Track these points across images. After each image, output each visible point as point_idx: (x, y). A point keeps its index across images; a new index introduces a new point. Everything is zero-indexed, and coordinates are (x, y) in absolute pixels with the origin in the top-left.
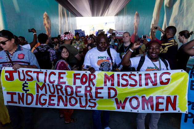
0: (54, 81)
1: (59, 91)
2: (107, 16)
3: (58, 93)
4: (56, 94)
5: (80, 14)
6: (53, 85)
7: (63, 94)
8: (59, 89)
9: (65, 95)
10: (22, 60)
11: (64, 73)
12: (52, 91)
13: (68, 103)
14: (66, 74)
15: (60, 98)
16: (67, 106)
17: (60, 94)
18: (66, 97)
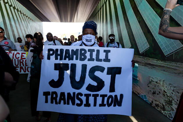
0: (19, 58)
1: (21, 63)
2: (77, 22)
3: (20, 65)
4: (19, 66)
5: (46, 18)
6: (18, 60)
7: (24, 66)
8: (21, 62)
9: (25, 66)
10: (7, 45)
11: (25, 53)
12: (17, 64)
13: (27, 71)
14: (26, 54)
15: (21, 68)
16: (26, 72)
17: (22, 65)
18: (25, 67)
